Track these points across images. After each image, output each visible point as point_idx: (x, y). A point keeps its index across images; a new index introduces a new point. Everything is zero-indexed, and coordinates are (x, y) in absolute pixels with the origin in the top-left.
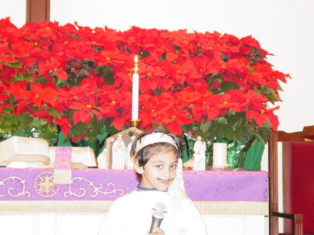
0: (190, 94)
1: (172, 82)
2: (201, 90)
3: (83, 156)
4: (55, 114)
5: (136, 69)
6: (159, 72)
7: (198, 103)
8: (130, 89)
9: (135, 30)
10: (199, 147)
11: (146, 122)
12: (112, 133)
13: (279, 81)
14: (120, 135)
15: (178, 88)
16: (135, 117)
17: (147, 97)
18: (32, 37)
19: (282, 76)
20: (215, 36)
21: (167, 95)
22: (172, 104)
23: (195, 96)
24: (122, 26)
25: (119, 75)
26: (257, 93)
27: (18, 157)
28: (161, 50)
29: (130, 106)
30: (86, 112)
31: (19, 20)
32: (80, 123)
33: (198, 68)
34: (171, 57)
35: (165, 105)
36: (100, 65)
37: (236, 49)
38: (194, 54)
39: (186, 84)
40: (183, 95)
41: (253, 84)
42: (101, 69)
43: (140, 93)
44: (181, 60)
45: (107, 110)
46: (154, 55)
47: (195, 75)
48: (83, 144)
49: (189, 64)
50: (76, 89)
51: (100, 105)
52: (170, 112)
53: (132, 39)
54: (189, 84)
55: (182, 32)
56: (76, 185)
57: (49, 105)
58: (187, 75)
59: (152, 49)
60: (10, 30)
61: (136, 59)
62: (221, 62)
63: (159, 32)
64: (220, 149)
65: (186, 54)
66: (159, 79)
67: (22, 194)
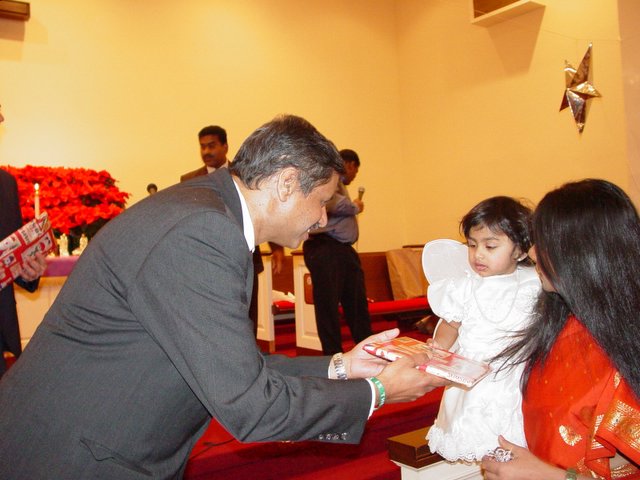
0: (74, 208)
1: (59, 201)
2: (79, 205)
5: (37, 193)
6: (50, 194)
7: (79, 213)
8: (33, 206)
9: (29, 168)
10: (83, 241)
13: (125, 198)
15: (62, 204)
19: (126, 195)
20: (82, 171)
21: (56, 209)
22: (61, 215)
23: (75, 209)
24: (20, 164)
25: (23, 197)
26: (113, 207)
28: (49, 179)
33: (76, 194)
34: (56, 184)
35: (57, 215)
37: (97, 179)
38: (70, 182)
39: (68, 202)
40: (67, 209)
41: (111, 201)
44: (63, 186)
47: (73, 196)
49: (68, 189)
52: (61, 220)
53: (28, 174)
54: (70, 202)
55: (61, 169)
58: (69, 196)
59: (43, 180)
62: (89, 187)
63: (46, 169)
65: (66, 183)
66: (50, 199)
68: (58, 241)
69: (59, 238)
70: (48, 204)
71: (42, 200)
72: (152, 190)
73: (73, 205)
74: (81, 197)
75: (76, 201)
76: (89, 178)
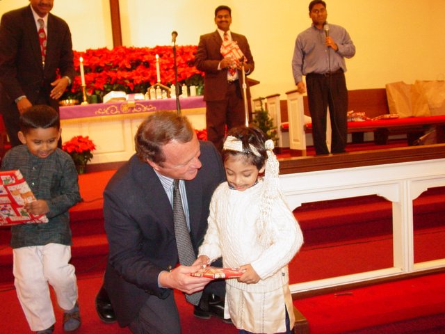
1: (173, 66)
2: (185, 67)
3: (139, 97)
4: (127, 81)
5: (157, 60)
6: (167, 61)
7: (184, 72)
8: (155, 69)
9: (157, 47)
10: (184, 88)
11: (163, 81)
12: (150, 86)
14: (152, 87)
16: (159, 80)
17: (163, 72)
18: (116, 53)
20: (190, 47)
21: (171, 70)
23: (182, 69)
24: (151, 45)
25: (151, 64)
27: (114, 99)
28: (168, 53)
29: (156, 76)
30: (138, 79)
31: (111, 47)
32: (137, 84)
33: (184, 59)
34: (172, 56)
35: (171, 74)
36: (144, 61)
38: (181, 54)
39: (179, 66)
42: (144, 63)
43: (160, 70)
45: (147, 78)
46: (165, 55)
47: (182, 62)
48: (139, 92)
49: (179, 59)
50: (134, 71)
51: (144, 76)
53: (156, 50)
56: (137, 107)
57: (125, 79)
58: (179, 62)
59: (164, 53)
60: (107, 51)
61: (157, 56)
64: (193, 88)
65: (178, 54)
66: (167, 64)
67: (116, 112)
68: (170, 90)
69: (170, 87)
70: (166, 67)
71: (161, 65)
72: (174, 35)
73: (182, 67)
74: (187, 62)
75: (184, 65)
76: (193, 51)
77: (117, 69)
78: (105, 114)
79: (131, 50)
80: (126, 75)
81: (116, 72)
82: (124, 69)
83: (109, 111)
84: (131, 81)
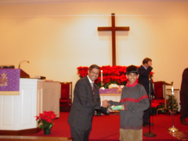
4: (118, 80)
18: (114, 68)
19: (153, 73)
30: (123, 80)
31: (111, 65)
32: (122, 82)
48: (122, 85)
60: (110, 67)
67: (114, 92)
77: (114, 75)
78: (110, 93)
79: (119, 68)
80: (118, 78)
81: (114, 76)
82: (117, 75)
83: (111, 92)
84: (120, 80)
